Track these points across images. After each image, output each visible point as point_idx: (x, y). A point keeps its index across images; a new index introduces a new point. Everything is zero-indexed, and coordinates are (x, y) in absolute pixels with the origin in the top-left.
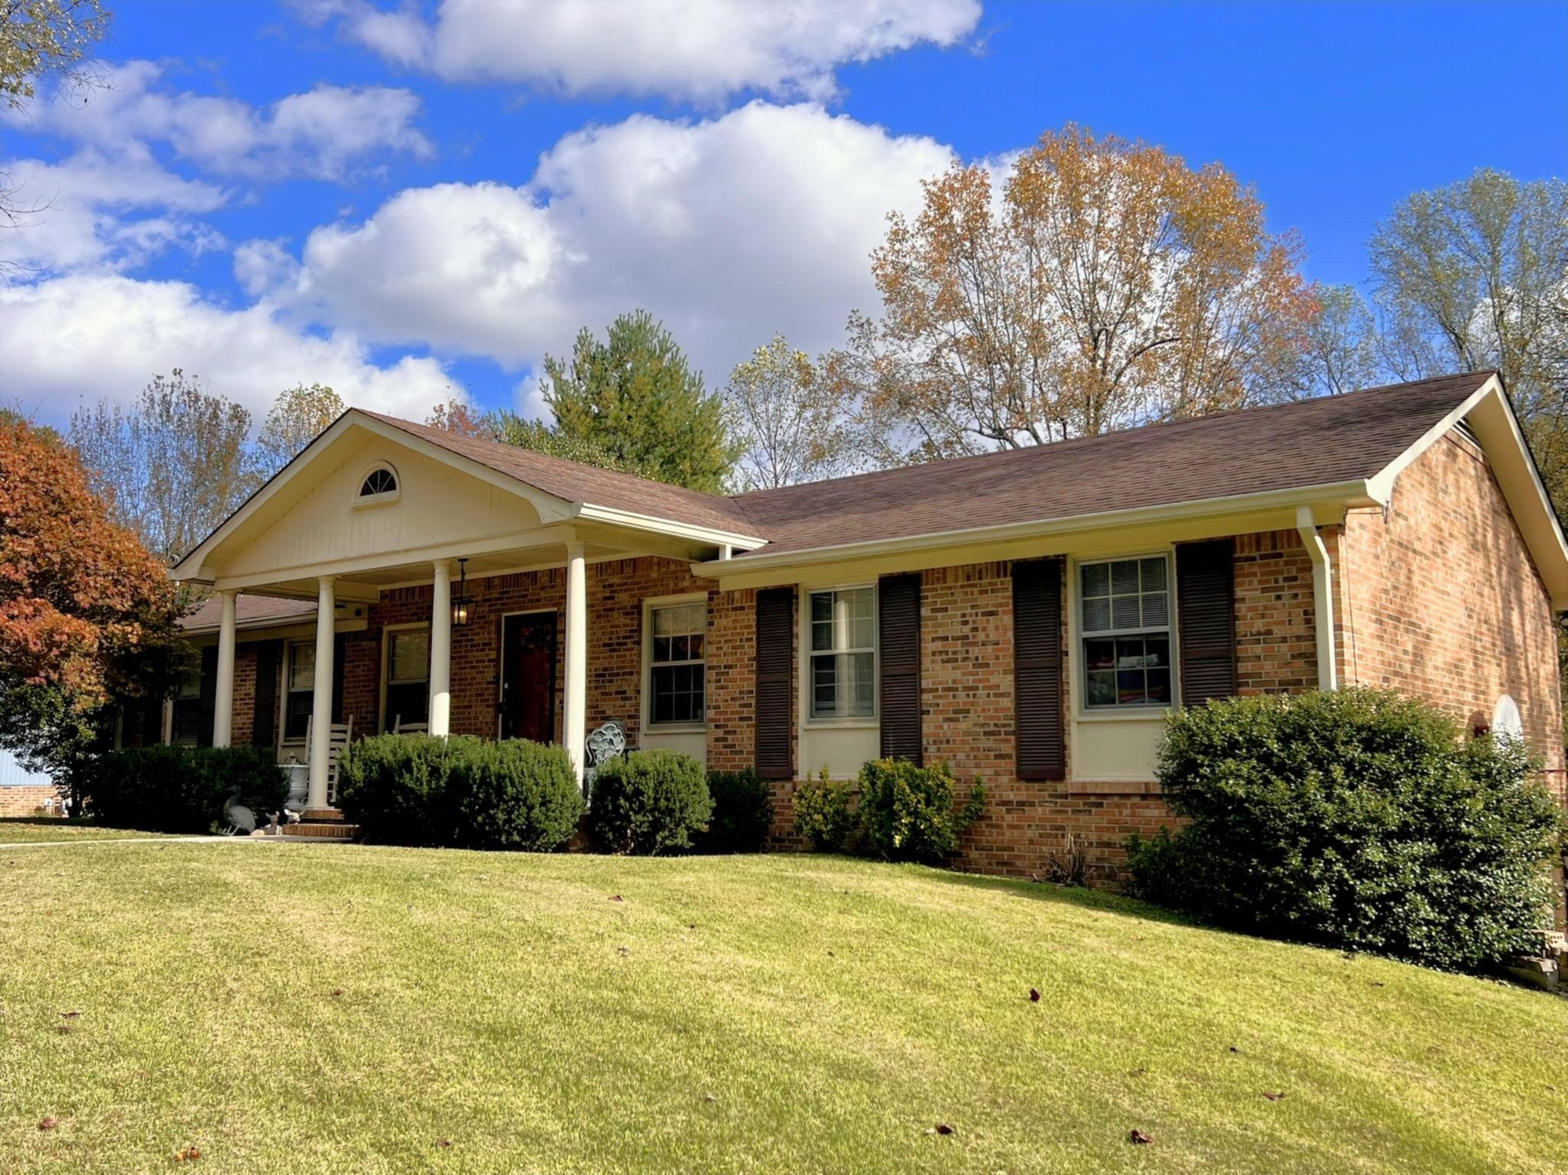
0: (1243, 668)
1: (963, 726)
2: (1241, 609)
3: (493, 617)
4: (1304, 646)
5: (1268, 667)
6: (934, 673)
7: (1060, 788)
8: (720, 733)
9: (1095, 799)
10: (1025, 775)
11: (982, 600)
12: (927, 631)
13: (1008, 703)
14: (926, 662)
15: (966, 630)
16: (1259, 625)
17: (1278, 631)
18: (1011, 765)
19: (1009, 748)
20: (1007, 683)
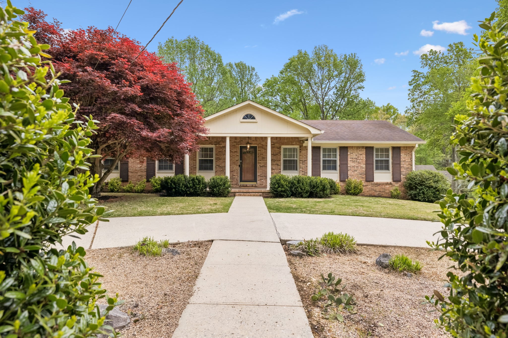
0: (402, 165)
1: (356, 173)
2: (401, 157)
3: (237, 146)
4: (410, 163)
5: (405, 166)
6: (350, 164)
7: (373, 183)
8: (303, 173)
9: (378, 184)
10: (367, 181)
11: (359, 152)
12: (349, 157)
13: (364, 169)
14: (349, 162)
15: (357, 157)
16: (404, 160)
17: (406, 161)
18: (365, 179)
19: (364, 176)
20: (364, 166)
